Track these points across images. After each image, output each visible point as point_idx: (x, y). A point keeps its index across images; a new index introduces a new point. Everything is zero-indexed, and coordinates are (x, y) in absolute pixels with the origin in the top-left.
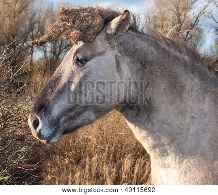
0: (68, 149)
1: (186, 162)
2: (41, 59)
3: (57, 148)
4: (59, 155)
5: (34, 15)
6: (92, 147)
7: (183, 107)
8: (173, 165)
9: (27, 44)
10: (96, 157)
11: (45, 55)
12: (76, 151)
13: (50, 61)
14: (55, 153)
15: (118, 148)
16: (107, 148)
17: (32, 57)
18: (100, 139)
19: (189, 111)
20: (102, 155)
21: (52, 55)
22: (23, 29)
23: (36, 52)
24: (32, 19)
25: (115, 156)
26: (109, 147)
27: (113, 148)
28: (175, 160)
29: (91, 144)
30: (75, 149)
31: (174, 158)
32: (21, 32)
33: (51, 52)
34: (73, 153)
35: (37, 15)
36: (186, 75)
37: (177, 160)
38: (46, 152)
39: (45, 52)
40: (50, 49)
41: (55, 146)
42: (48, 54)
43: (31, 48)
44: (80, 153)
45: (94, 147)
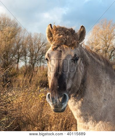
0: (37, 121)
1: (98, 126)
2: (23, 66)
3: (30, 120)
4: (32, 125)
5: (20, 40)
6: (52, 120)
7: (100, 93)
8: (91, 127)
9: (15, 57)
10: (55, 126)
11: (26, 64)
12: (42, 122)
13: (29, 68)
14: (29, 123)
15: (68, 121)
16: (61, 121)
17: (18, 65)
18: (57, 115)
19: (103, 95)
20: (58, 125)
21: (30, 64)
22: (13, 48)
23: (20, 62)
24: (18, 42)
25: (66, 126)
26: (62, 120)
27: (65, 121)
28: (92, 124)
29: (51, 118)
30: (42, 121)
31: (91, 123)
32: (12, 50)
33: (29, 62)
34: (40, 124)
35: (22, 40)
36: (102, 74)
37: (93, 124)
38: (23, 123)
39: (26, 62)
40: (29, 60)
41: (29, 119)
42: (28, 64)
43: (17, 60)
44: (45, 124)
45: (53, 120)
